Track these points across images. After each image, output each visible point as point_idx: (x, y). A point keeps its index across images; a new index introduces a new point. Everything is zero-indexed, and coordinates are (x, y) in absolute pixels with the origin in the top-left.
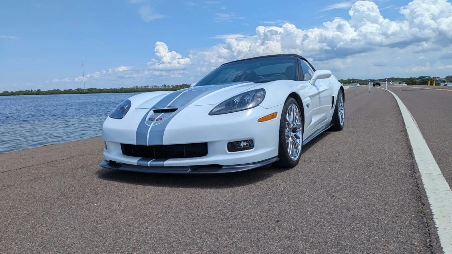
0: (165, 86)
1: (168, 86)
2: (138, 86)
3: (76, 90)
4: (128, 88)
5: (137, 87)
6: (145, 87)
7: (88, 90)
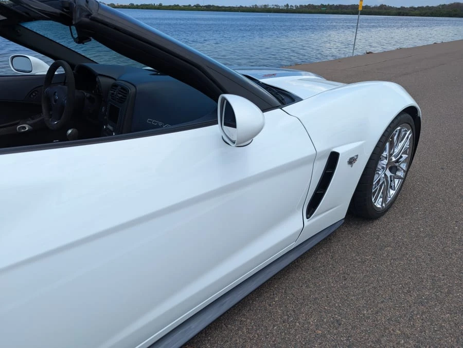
0: (287, 5)
1: (291, 6)
2: (258, 5)
3: (195, 6)
4: (247, 6)
5: (256, 5)
6: (265, 6)
7: (206, 6)
